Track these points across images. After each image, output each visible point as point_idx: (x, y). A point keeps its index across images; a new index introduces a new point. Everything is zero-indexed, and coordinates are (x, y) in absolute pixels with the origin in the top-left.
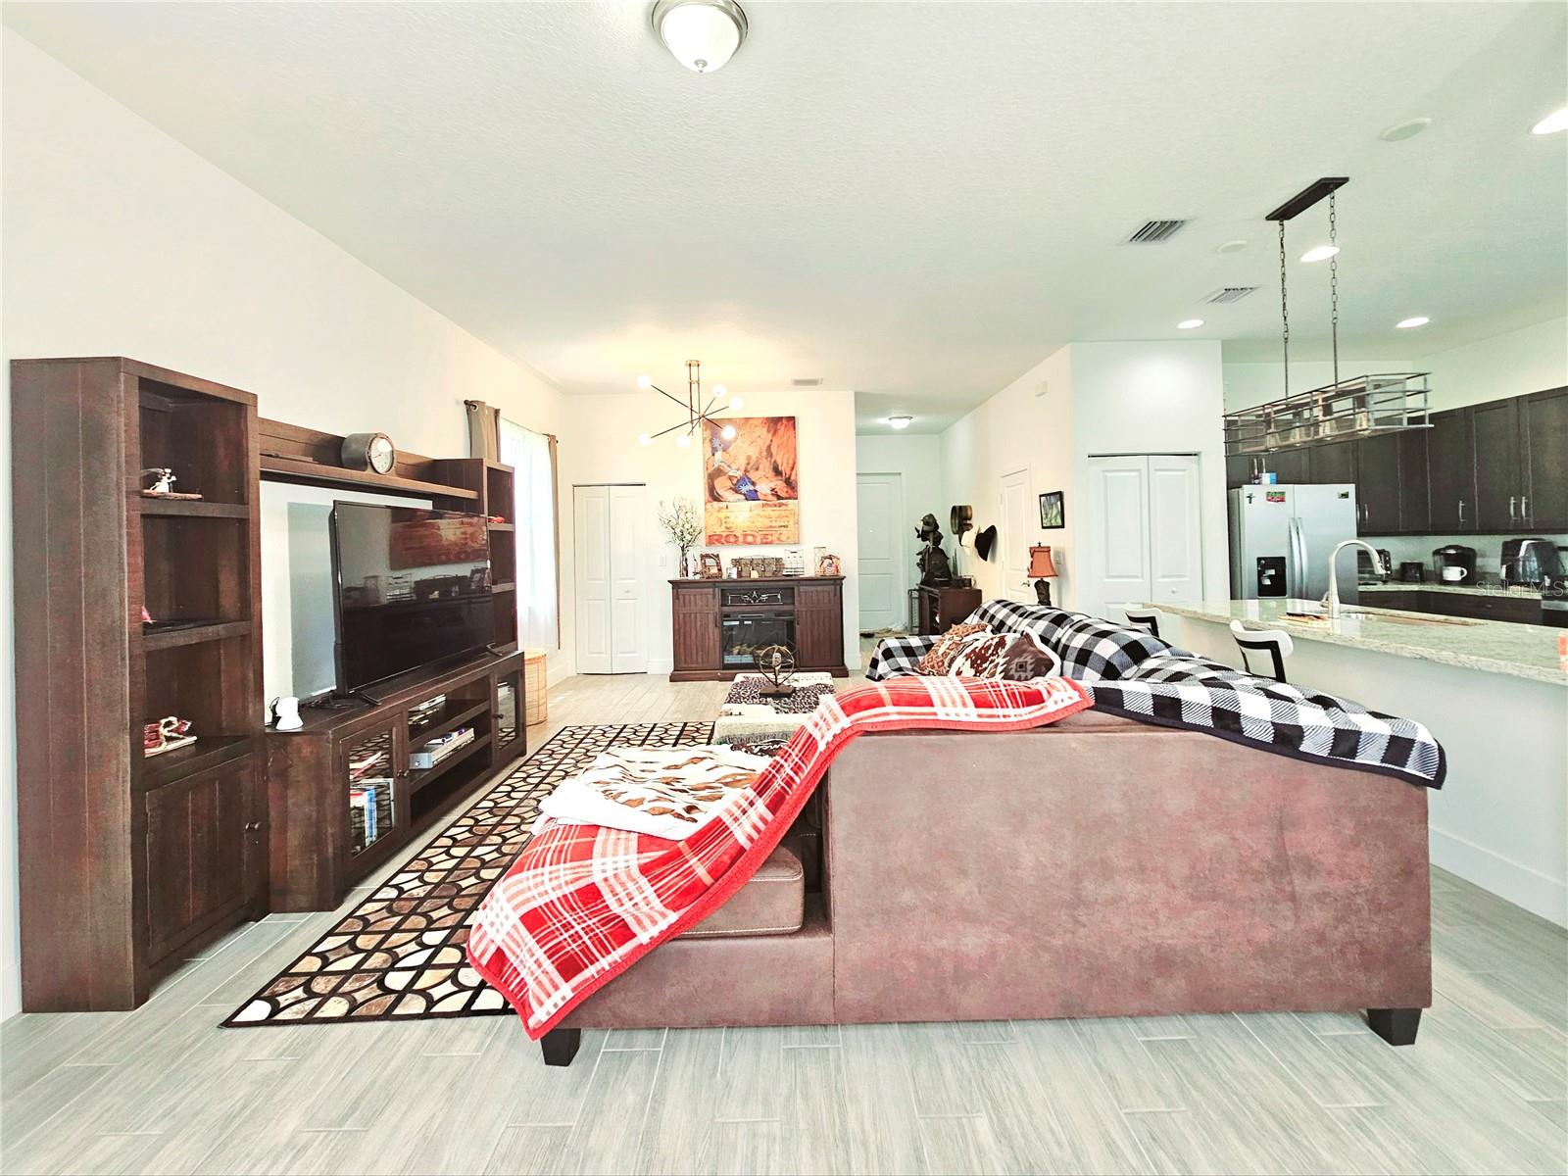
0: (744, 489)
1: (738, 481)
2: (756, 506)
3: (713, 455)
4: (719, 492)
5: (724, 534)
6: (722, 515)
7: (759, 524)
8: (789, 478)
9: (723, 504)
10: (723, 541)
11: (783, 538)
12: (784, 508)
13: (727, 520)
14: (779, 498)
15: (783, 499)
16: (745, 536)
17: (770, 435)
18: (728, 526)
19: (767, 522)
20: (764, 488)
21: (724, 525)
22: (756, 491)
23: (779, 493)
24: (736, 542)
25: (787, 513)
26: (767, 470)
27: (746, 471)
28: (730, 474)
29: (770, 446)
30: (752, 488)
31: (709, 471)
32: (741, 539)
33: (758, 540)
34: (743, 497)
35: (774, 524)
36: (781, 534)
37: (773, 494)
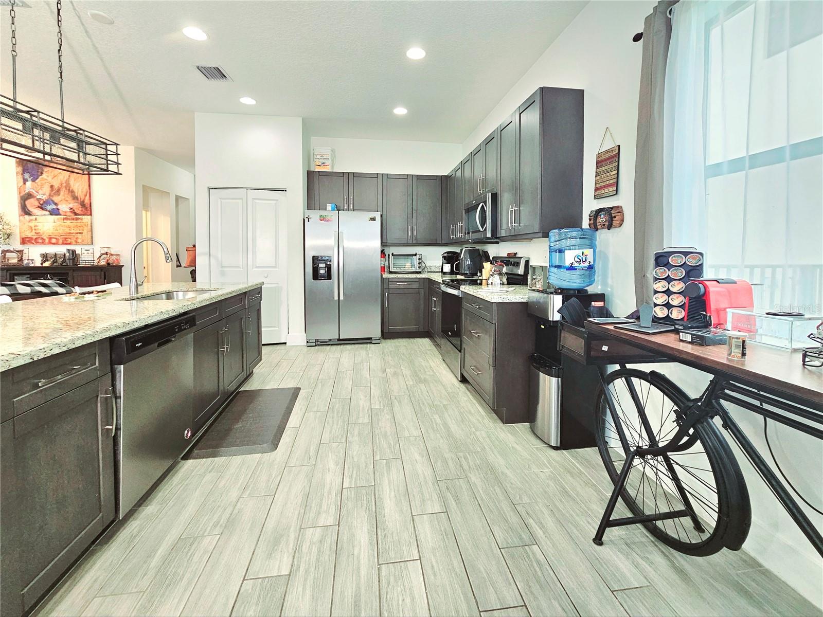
0: (49, 207)
1: (44, 202)
3: (25, 184)
4: (30, 209)
5: (34, 237)
6: (32, 224)
7: (61, 231)
9: (31, 217)
10: (33, 242)
11: (79, 241)
12: (79, 221)
13: (36, 228)
14: (76, 214)
15: (79, 215)
16: (50, 238)
18: (37, 232)
19: (67, 230)
20: (64, 208)
21: (34, 231)
22: (58, 209)
23: (76, 211)
24: (43, 243)
25: (82, 224)
27: (50, 195)
30: (55, 207)
31: (22, 195)
32: (47, 240)
33: (61, 241)
34: (48, 213)
35: (72, 231)
36: (77, 238)
37: (71, 212)
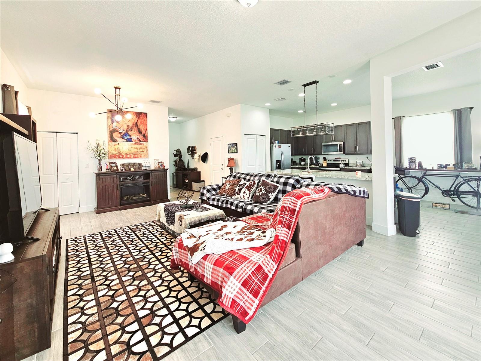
0: (126, 138)
1: (123, 134)
2: (131, 144)
3: (113, 124)
4: (115, 138)
5: (117, 154)
6: (116, 147)
7: (132, 151)
8: (145, 135)
9: (116, 143)
10: (117, 157)
11: (142, 156)
12: (142, 145)
13: (119, 149)
14: (141, 141)
15: (142, 142)
16: (127, 155)
17: (137, 118)
18: (119, 151)
19: (136, 150)
20: (134, 137)
21: (117, 151)
22: (131, 139)
23: (141, 140)
24: (122, 157)
25: (144, 147)
26: (136, 131)
27: (127, 131)
28: (120, 131)
29: (137, 122)
30: (129, 137)
31: (110, 130)
32: (125, 156)
33: (132, 156)
34: (125, 140)
35: (138, 151)
36: (141, 154)
37: (138, 140)
